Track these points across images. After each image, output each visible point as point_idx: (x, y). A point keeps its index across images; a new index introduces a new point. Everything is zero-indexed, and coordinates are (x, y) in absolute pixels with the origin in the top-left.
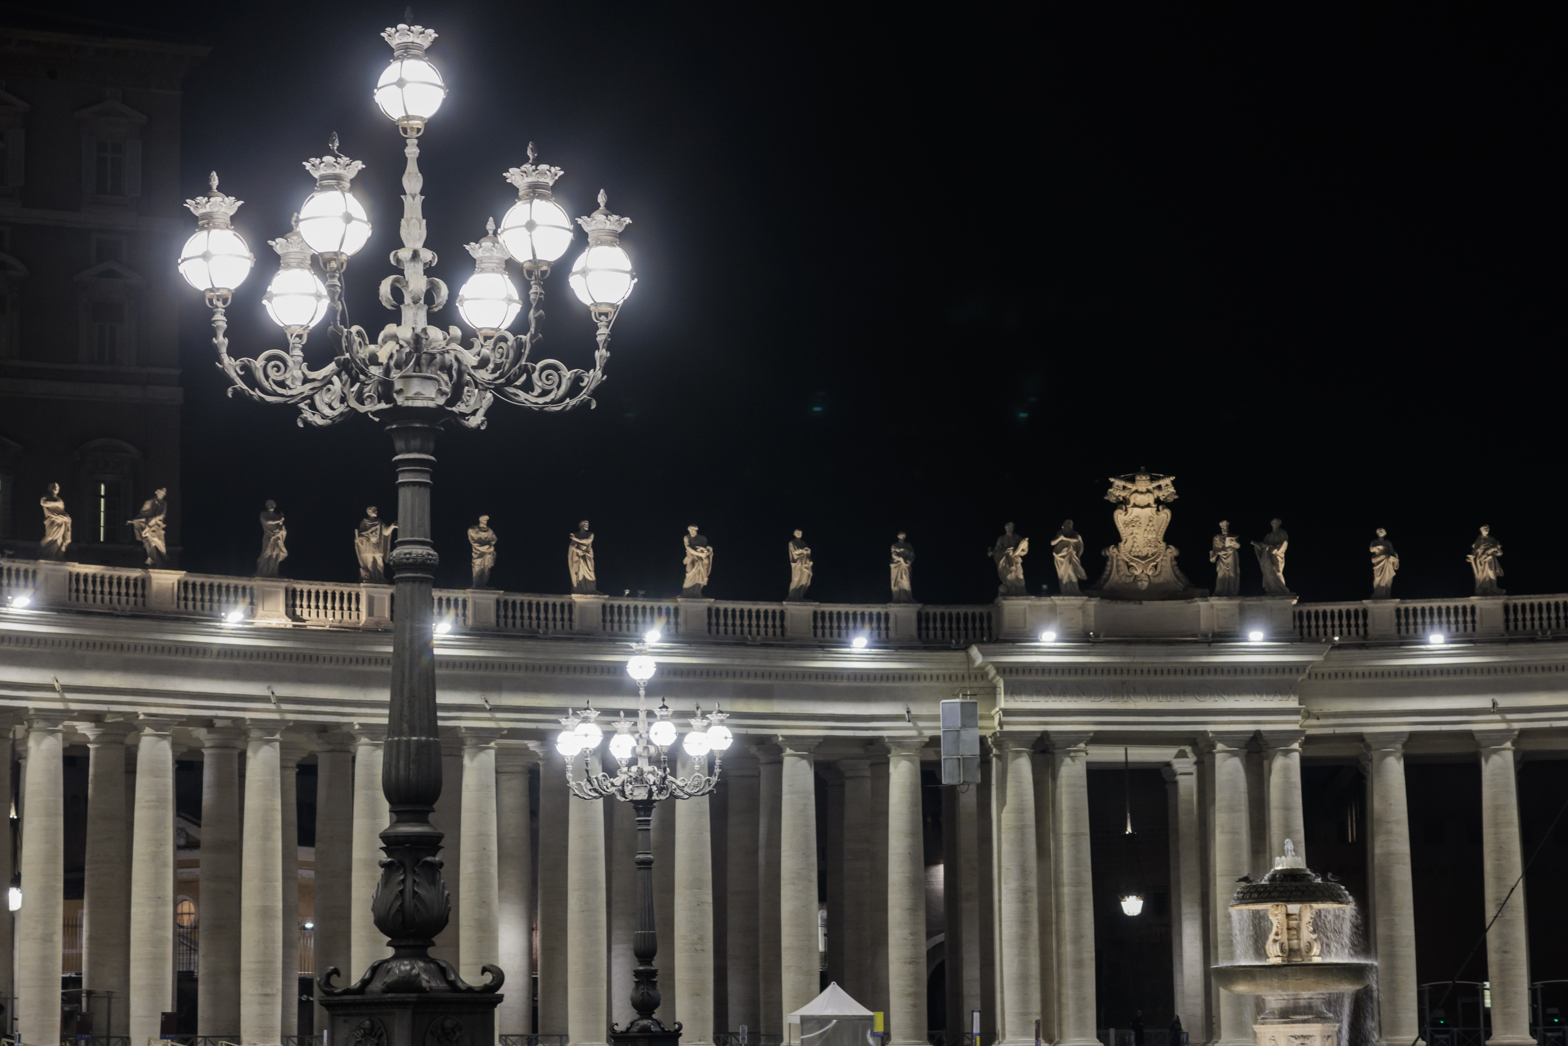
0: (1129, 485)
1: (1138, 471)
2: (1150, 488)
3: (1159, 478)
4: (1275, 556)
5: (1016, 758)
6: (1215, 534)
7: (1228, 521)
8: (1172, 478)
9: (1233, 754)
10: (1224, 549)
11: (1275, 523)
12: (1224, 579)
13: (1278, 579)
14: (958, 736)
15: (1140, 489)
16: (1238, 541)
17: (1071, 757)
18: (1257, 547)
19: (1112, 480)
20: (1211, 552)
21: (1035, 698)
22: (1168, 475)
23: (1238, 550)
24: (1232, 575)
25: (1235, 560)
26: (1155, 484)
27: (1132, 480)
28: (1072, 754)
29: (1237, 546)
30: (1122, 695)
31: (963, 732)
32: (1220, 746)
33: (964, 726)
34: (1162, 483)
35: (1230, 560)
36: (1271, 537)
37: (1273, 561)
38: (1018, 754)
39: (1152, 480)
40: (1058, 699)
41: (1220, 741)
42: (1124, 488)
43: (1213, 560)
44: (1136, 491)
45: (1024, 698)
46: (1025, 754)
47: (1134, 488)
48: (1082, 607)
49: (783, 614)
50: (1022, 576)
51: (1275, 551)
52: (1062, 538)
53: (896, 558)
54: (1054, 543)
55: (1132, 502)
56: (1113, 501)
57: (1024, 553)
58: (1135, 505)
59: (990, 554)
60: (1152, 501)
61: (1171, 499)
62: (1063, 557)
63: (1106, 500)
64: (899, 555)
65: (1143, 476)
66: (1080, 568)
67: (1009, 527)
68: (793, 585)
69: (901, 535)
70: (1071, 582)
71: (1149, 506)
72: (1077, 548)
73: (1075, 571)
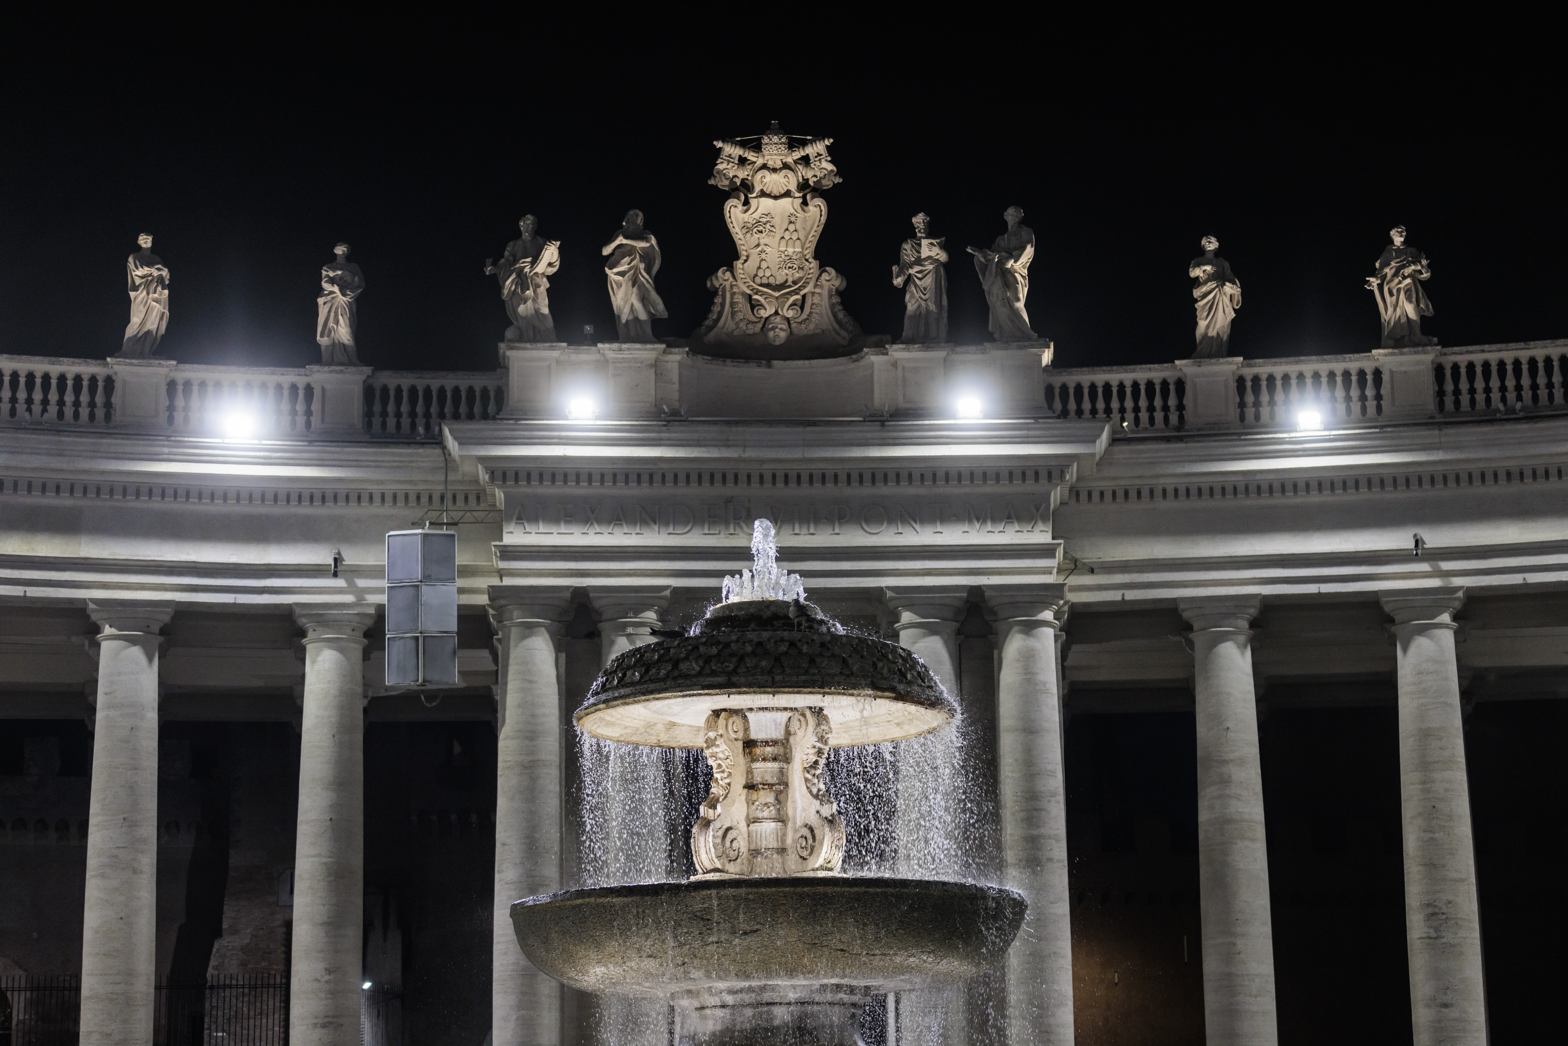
0: (751, 156)
1: (766, 129)
2: (789, 160)
3: (804, 144)
4: (1011, 273)
5: (524, 637)
6: (905, 240)
7: (927, 214)
8: (828, 142)
9: (931, 630)
10: (919, 261)
11: (1012, 215)
12: (918, 316)
13: (1016, 313)
14: (417, 597)
15: (771, 164)
16: (943, 247)
17: (629, 636)
18: (979, 257)
19: (719, 144)
20: (895, 269)
21: (563, 528)
22: (819, 136)
23: (945, 265)
24: (932, 307)
25: (937, 280)
26: (797, 155)
27: (757, 148)
28: (630, 630)
29: (943, 257)
30: (727, 523)
31: (424, 589)
32: (907, 617)
33: (427, 578)
34: (810, 150)
35: (928, 281)
36: (1003, 241)
37: (1008, 280)
38: (529, 629)
39: (792, 145)
40: (605, 529)
41: (911, 606)
42: (742, 161)
43: (898, 281)
44: (764, 167)
45: (542, 528)
46: (543, 629)
47: (760, 162)
48: (656, 365)
49: (109, 382)
50: (545, 310)
51: (1010, 264)
52: (620, 240)
53: (326, 286)
54: (607, 251)
55: (758, 188)
56: (723, 184)
57: (552, 271)
58: (763, 194)
59: (488, 270)
60: (793, 187)
61: (828, 184)
62: (622, 274)
63: (712, 182)
64: (332, 281)
65: (775, 139)
66: (654, 296)
67: (526, 224)
68: (131, 330)
69: (340, 250)
70: (636, 319)
71: (788, 194)
72: (646, 257)
73: (644, 299)
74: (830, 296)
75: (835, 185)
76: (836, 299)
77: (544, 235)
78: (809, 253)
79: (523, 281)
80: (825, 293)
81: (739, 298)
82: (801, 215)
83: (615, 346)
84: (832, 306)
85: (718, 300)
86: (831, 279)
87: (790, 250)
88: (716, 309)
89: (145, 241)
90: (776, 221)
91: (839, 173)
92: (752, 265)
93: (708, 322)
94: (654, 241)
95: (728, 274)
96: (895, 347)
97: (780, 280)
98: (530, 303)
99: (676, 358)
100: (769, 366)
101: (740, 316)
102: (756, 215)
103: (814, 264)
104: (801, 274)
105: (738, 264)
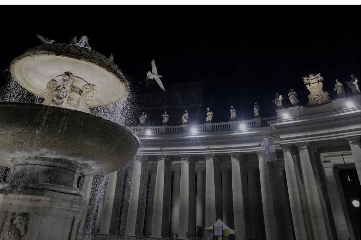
0: (308, 78)
1: (310, 74)
2: (315, 78)
3: (316, 75)
4: (354, 84)
5: (286, 152)
6: (335, 84)
7: (338, 79)
8: (320, 74)
9: (355, 144)
10: (338, 86)
11: (352, 76)
12: (340, 94)
13: (357, 90)
14: (269, 148)
15: (312, 79)
16: (342, 83)
17: (302, 150)
18: (348, 83)
19: (303, 78)
20: (334, 88)
21: (289, 135)
22: (318, 73)
23: (343, 86)
24: (342, 92)
25: (342, 88)
26: (316, 77)
27: (309, 77)
28: (302, 149)
29: (342, 85)
30: (315, 131)
31: (269, 146)
32: (350, 142)
33: (270, 145)
34: (317, 76)
35: (340, 89)
36: (352, 80)
37: (354, 85)
38: (286, 151)
39: (314, 76)
40: (295, 134)
41: (350, 140)
42: (307, 80)
43: (335, 90)
44: (311, 79)
45: (285, 135)
46: (288, 151)
47: (310, 79)
48: (299, 109)
49: (229, 124)
50: (281, 105)
51: (353, 83)
52: (290, 93)
53: (255, 108)
54: (289, 95)
55: (311, 83)
56: (306, 84)
57: (282, 99)
58: (312, 83)
59: (272, 101)
60: (316, 81)
61: (322, 80)
62: (291, 98)
63: (304, 84)
64: (255, 107)
65: (311, 75)
66: (296, 99)
67: (277, 94)
68: (231, 117)
69: (256, 104)
70: (295, 103)
71: (316, 82)
72: (294, 95)
73: (295, 100)
74: (327, 96)
75: (323, 80)
76: (328, 96)
77: (279, 95)
78: (321, 90)
79: (277, 101)
80: (326, 95)
81: (312, 99)
82: (319, 85)
83: (292, 107)
84: (328, 97)
85: (309, 100)
86: (326, 93)
87: (318, 90)
88: (309, 101)
89: (232, 107)
90: (315, 87)
91: (323, 78)
92: (313, 94)
93: (308, 103)
94: (295, 92)
95: (310, 96)
96: (336, 99)
97: (318, 95)
98: (279, 104)
99: (302, 108)
100: (318, 107)
101: (313, 101)
102: (312, 87)
103: (323, 91)
104: (321, 93)
105: (311, 94)
